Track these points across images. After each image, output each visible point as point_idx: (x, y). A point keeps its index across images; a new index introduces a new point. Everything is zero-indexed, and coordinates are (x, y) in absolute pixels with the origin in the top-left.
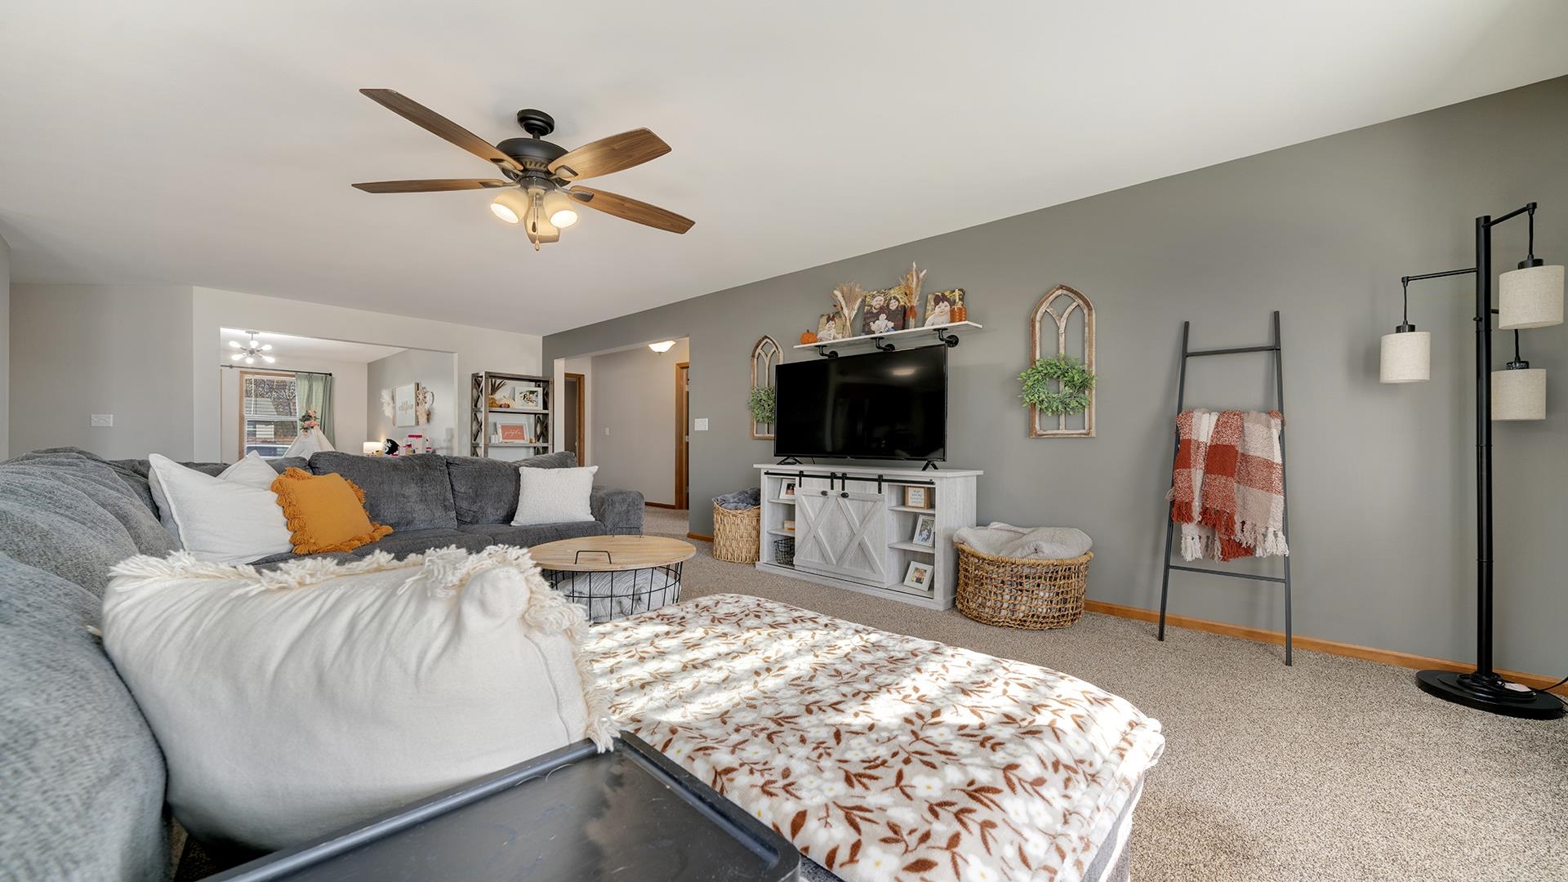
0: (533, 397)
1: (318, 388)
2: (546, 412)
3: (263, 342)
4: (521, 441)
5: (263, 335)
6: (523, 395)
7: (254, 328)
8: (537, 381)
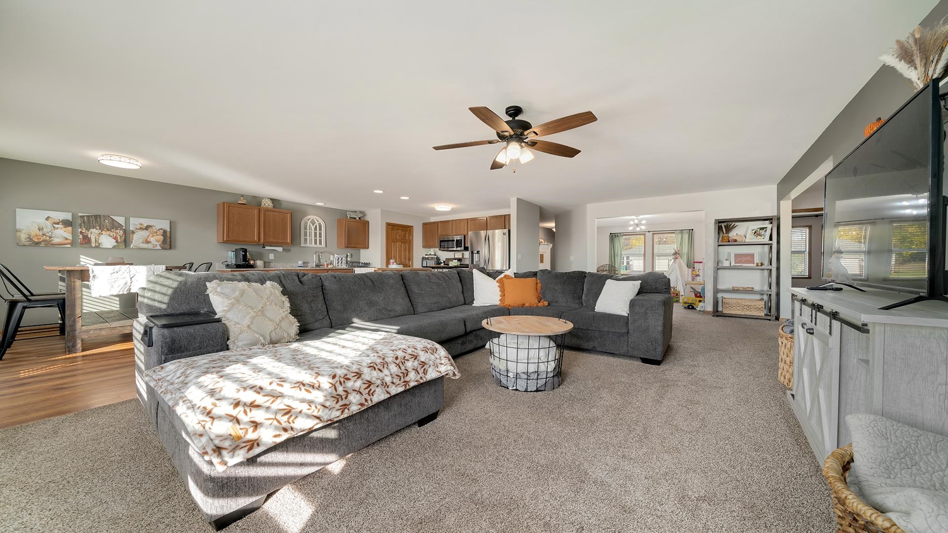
0: (762, 232)
1: (686, 236)
2: (771, 242)
3: (641, 220)
4: (752, 265)
5: (641, 217)
6: (754, 231)
7: (637, 214)
8: (770, 219)
